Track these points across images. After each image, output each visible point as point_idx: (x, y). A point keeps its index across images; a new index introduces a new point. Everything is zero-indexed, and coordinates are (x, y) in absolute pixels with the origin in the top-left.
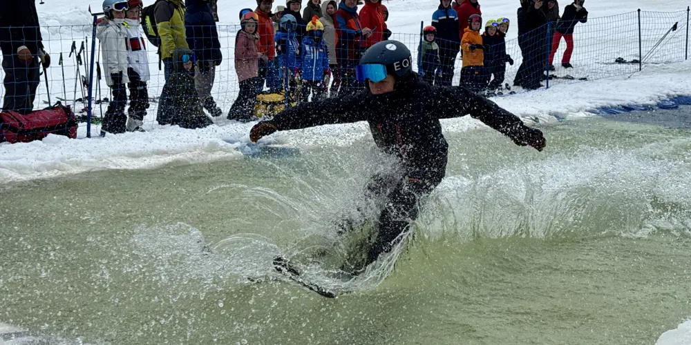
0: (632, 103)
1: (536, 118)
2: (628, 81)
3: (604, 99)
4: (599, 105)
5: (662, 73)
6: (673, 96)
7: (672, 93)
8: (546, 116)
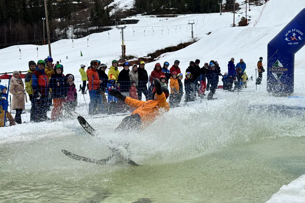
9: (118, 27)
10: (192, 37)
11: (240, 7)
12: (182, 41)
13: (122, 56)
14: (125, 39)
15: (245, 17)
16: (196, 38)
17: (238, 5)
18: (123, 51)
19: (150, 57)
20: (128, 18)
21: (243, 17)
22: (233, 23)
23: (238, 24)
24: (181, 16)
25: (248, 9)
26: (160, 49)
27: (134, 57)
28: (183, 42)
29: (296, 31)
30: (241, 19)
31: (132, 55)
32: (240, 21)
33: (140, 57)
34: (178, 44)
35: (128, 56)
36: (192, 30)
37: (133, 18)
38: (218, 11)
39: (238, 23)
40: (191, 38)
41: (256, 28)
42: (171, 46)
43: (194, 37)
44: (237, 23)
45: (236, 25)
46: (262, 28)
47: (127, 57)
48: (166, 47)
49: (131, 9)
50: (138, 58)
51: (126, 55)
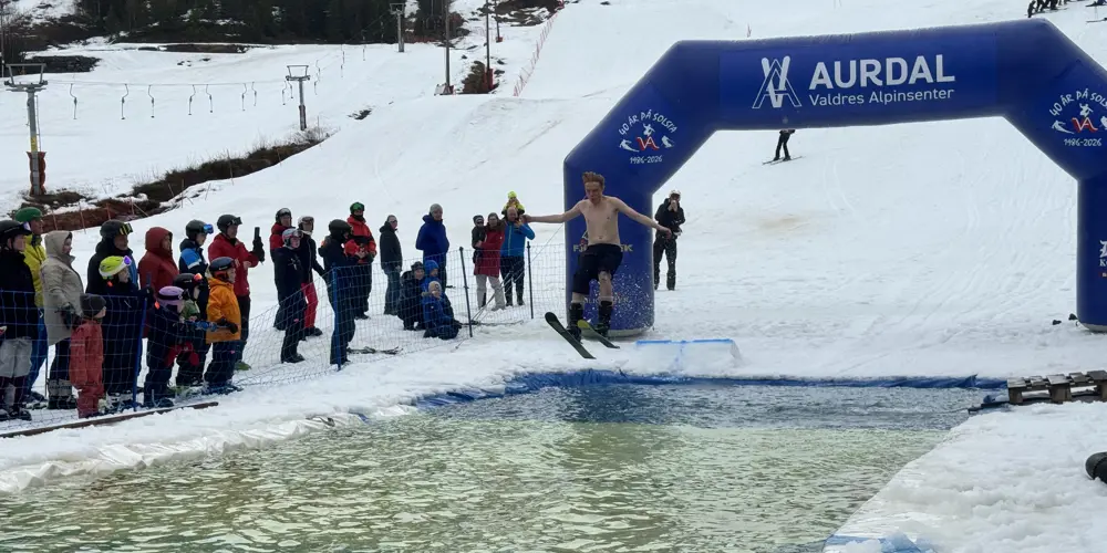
0: (468, 387)
1: (329, 419)
2: (457, 353)
3: (426, 384)
4: (420, 394)
5: (503, 339)
6: (523, 374)
7: (521, 370)
8: (345, 415)
9: (13, 85)
10: (303, 127)
11: (465, 26)
12: (263, 139)
13: (32, 192)
14: (41, 126)
15: (485, 62)
16: (317, 130)
17: (458, 20)
18: (37, 175)
19: (144, 197)
20: (53, 52)
21: (476, 62)
22: (445, 81)
23: (462, 86)
24: (258, 52)
25: (493, 35)
26: (182, 166)
27: (82, 197)
28: (269, 144)
29: (652, 116)
30: (473, 68)
31: (72, 191)
32: (470, 75)
33: (102, 196)
34: (251, 150)
35: (56, 192)
36: (302, 100)
37: (74, 50)
38: (391, 40)
39: (463, 82)
40: (300, 132)
41: (520, 101)
42: (226, 158)
43: (311, 125)
44: (457, 83)
45: (455, 88)
46: (542, 101)
47: (49, 196)
48: (206, 160)
49: (65, 19)
50: (95, 201)
51: (48, 191)
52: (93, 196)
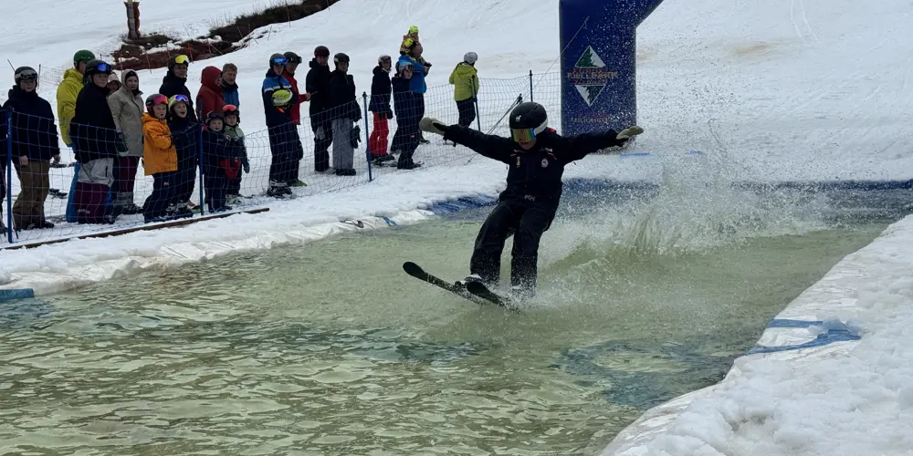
1: (359, 222)
2: (470, 166)
3: (442, 192)
4: (435, 200)
8: (373, 219)
13: (130, 36)
18: (133, 21)
19: (219, 39)
26: (249, 12)
27: (170, 39)
31: (161, 34)
33: (186, 38)
35: (149, 36)
42: (284, 4)
47: (144, 38)
48: (268, 6)
50: (180, 42)
51: (142, 34)
52: (178, 38)
